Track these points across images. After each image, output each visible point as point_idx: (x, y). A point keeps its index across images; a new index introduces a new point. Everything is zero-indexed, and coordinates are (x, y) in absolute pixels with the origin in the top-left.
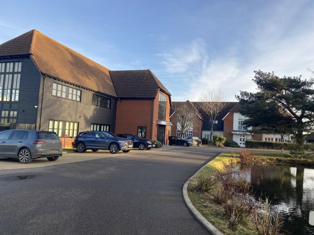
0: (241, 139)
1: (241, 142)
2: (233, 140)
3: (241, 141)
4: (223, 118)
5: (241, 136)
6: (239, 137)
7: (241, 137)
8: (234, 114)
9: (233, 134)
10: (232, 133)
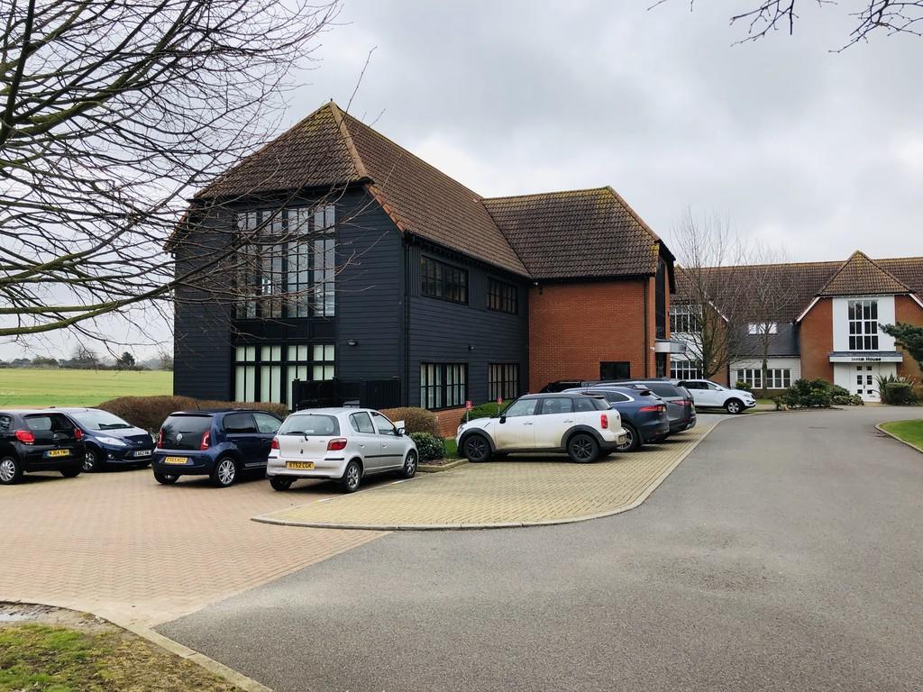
0: (860, 377)
1: (861, 387)
2: (835, 383)
3: (860, 382)
4: (799, 315)
5: (859, 368)
6: (855, 374)
7: (859, 373)
8: (834, 301)
9: (833, 363)
10: (833, 359)
